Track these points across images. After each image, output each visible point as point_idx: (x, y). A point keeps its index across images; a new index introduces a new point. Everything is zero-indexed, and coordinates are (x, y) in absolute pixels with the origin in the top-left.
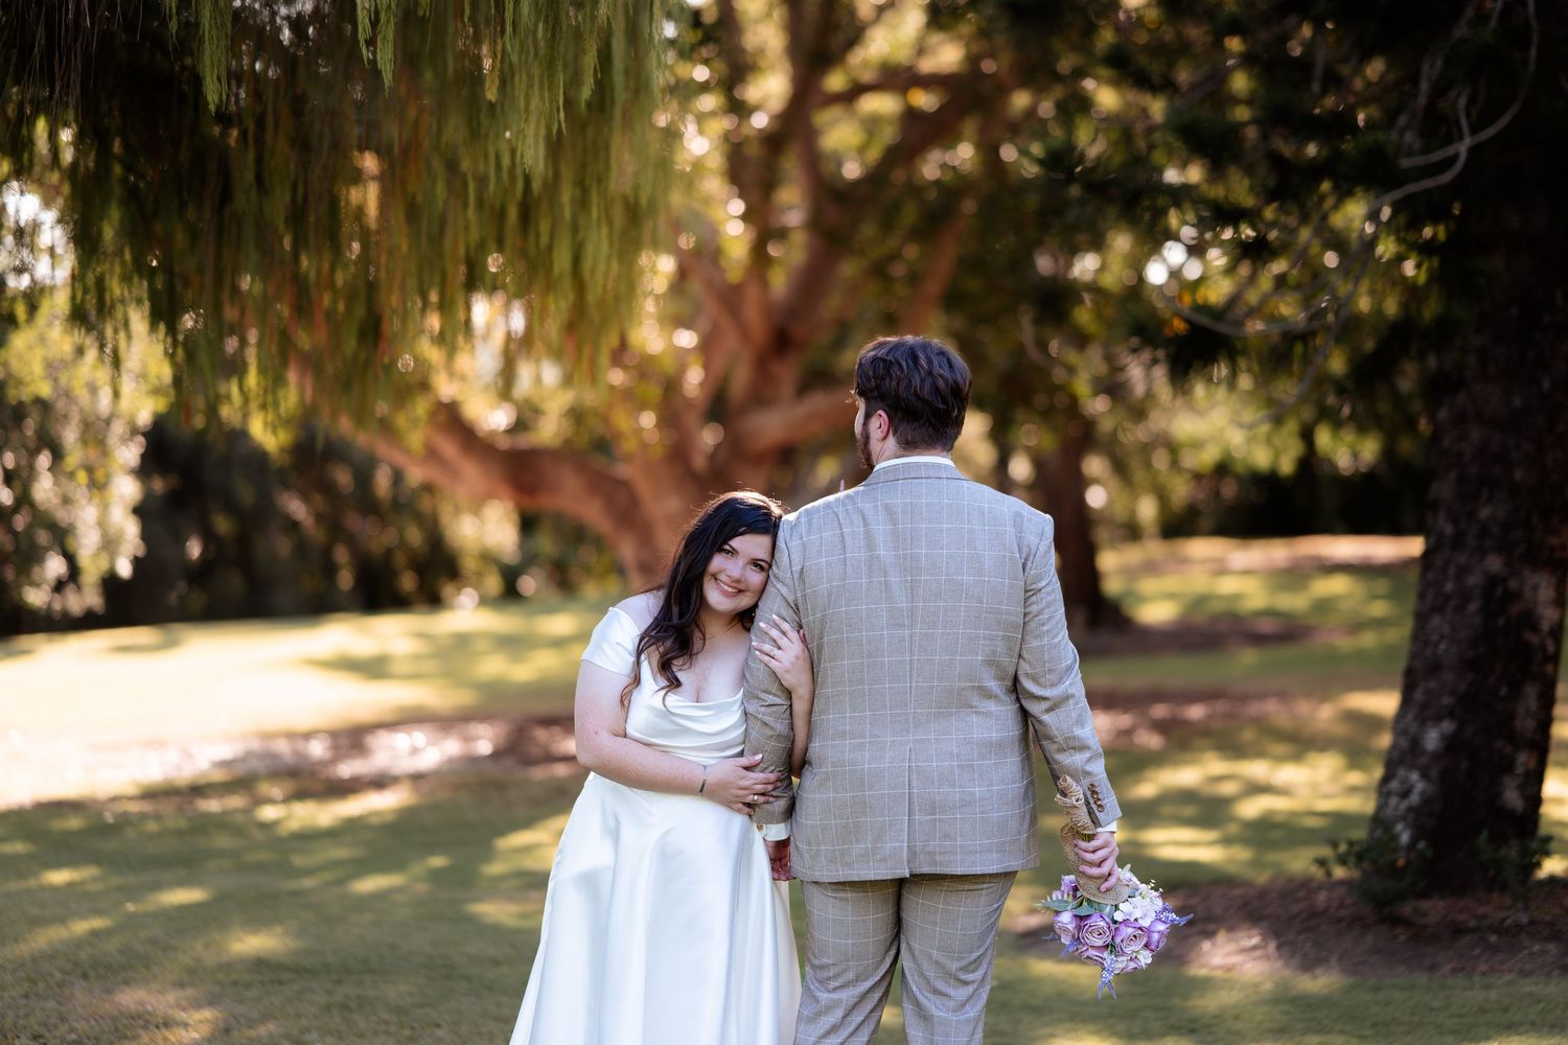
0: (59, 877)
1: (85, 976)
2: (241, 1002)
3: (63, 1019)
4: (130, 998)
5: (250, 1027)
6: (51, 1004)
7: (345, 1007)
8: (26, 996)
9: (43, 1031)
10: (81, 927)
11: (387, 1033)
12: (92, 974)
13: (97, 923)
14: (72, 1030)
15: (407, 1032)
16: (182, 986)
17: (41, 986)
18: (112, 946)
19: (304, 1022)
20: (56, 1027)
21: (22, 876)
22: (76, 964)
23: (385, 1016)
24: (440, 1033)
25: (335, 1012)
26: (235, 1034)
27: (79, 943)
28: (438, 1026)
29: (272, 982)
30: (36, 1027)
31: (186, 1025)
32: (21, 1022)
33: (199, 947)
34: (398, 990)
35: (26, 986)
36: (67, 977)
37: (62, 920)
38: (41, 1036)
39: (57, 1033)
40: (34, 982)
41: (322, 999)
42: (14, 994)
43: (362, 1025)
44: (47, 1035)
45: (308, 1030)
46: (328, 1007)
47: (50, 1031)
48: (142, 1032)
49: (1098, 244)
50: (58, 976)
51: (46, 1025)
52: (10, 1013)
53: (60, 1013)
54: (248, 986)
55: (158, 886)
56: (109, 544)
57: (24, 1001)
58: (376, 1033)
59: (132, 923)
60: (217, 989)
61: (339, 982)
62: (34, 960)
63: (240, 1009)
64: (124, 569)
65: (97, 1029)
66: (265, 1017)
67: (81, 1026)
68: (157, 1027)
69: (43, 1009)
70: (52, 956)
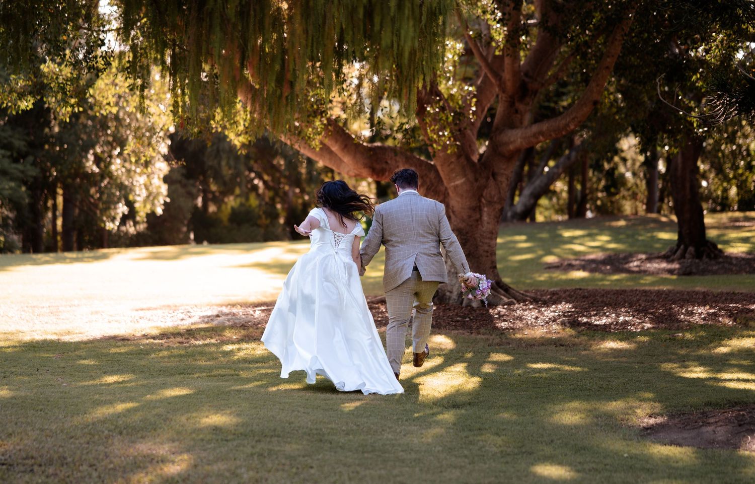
0: (111, 379)
1: (121, 433)
2: (205, 450)
3: (107, 456)
4: (144, 447)
5: (209, 464)
6: (101, 448)
7: (261, 455)
8: (88, 443)
9: (95, 462)
10: (120, 407)
11: (283, 470)
12: (125, 432)
13: (130, 405)
14: (111, 462)
15: (294, 470)
16: (173, 441)
17: (97, 437)
18: (137, 417)
19: (238, 462)
20: (102, 460)
21: (92, 378)
22: (116, 426)
23: (283, 461)
24: (312, 471)
25: (255, 457)
26: (200, 468)
27: (119, 416)
28: (312, 467)
29: (222, 440)
30: (92, 460)
31: (173, 462)
32: (84, 457)
33: (183, 419)
34: (291, 448)
35: (88, 437)
36: (111, 433)
37: (110, 403)
38: (94, 465)
39: (103, 464)
40: (93, 436)
41: (249, 450)
42: (82, 441)
43: (270, 465)
44: (98, 465)
45: (240, 467)
46: (252, 455)
47: (99, 463)
48: (149, 465)
49: (706, 39)
50: (106, 432)
51: (97, 459)
52: (79, 452)
53: (106, 453)
54: (209, 442)
55: (164, 386)
56: (151, 197)
57: (87, 446)
58: (277, 470)
59: (150, 406)
60: (192, 443)
61: (259, 441)
62: (93, 424)
63: (204, 454)
64: (159, 211)
65: (125, 463)
66: (217, 460)
67: (117, 461)
68: (158, 462)
69: (97, 451)
70: (104, 421)
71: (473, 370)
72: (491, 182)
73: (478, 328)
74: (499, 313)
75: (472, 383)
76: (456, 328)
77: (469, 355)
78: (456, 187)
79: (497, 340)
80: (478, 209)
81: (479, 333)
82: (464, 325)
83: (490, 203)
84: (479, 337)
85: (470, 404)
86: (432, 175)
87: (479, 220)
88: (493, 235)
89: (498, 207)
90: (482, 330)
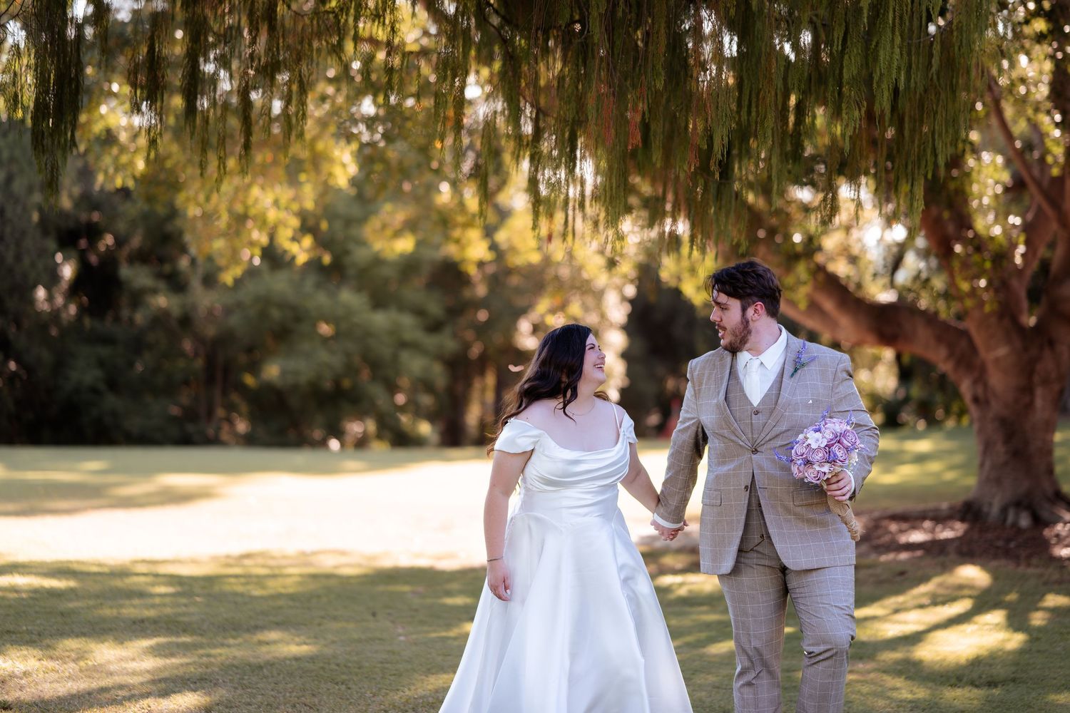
71: (1016, 621)
72: (1047, 353)
73: (1029, 557)
74: (1057, 536)
75: (1015, 640)
76: (996, 557)
77: (1012, 597)
78: (997, 360)
79: (1056, 576)
80: (1027, 390)
81: (1029, 565)
82: (1007, 553)
83: (1046, 382)
84: (1031, 571)
85: (1014, 680)
86: (964, 343)
87: (1030, 405)
88: (1050, 427)
89: (1056, 387)
90: (1034, 561)
